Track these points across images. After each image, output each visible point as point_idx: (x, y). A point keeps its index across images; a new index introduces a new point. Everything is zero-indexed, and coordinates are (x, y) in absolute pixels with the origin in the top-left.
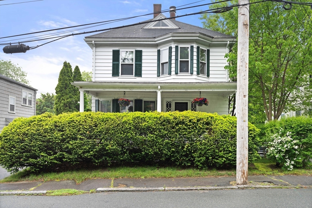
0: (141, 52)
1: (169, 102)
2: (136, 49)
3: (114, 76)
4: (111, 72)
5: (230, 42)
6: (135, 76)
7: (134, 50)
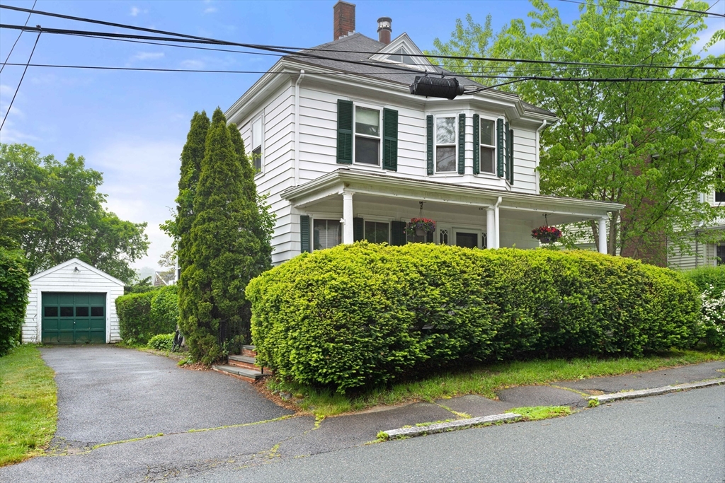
0: (395, 114)
1: (443, 232)
2: (385, 107)
3: (341, 163)
4: (334, 152)
5: (547, 121)
6: (384, 169)
7: (381, 109)
